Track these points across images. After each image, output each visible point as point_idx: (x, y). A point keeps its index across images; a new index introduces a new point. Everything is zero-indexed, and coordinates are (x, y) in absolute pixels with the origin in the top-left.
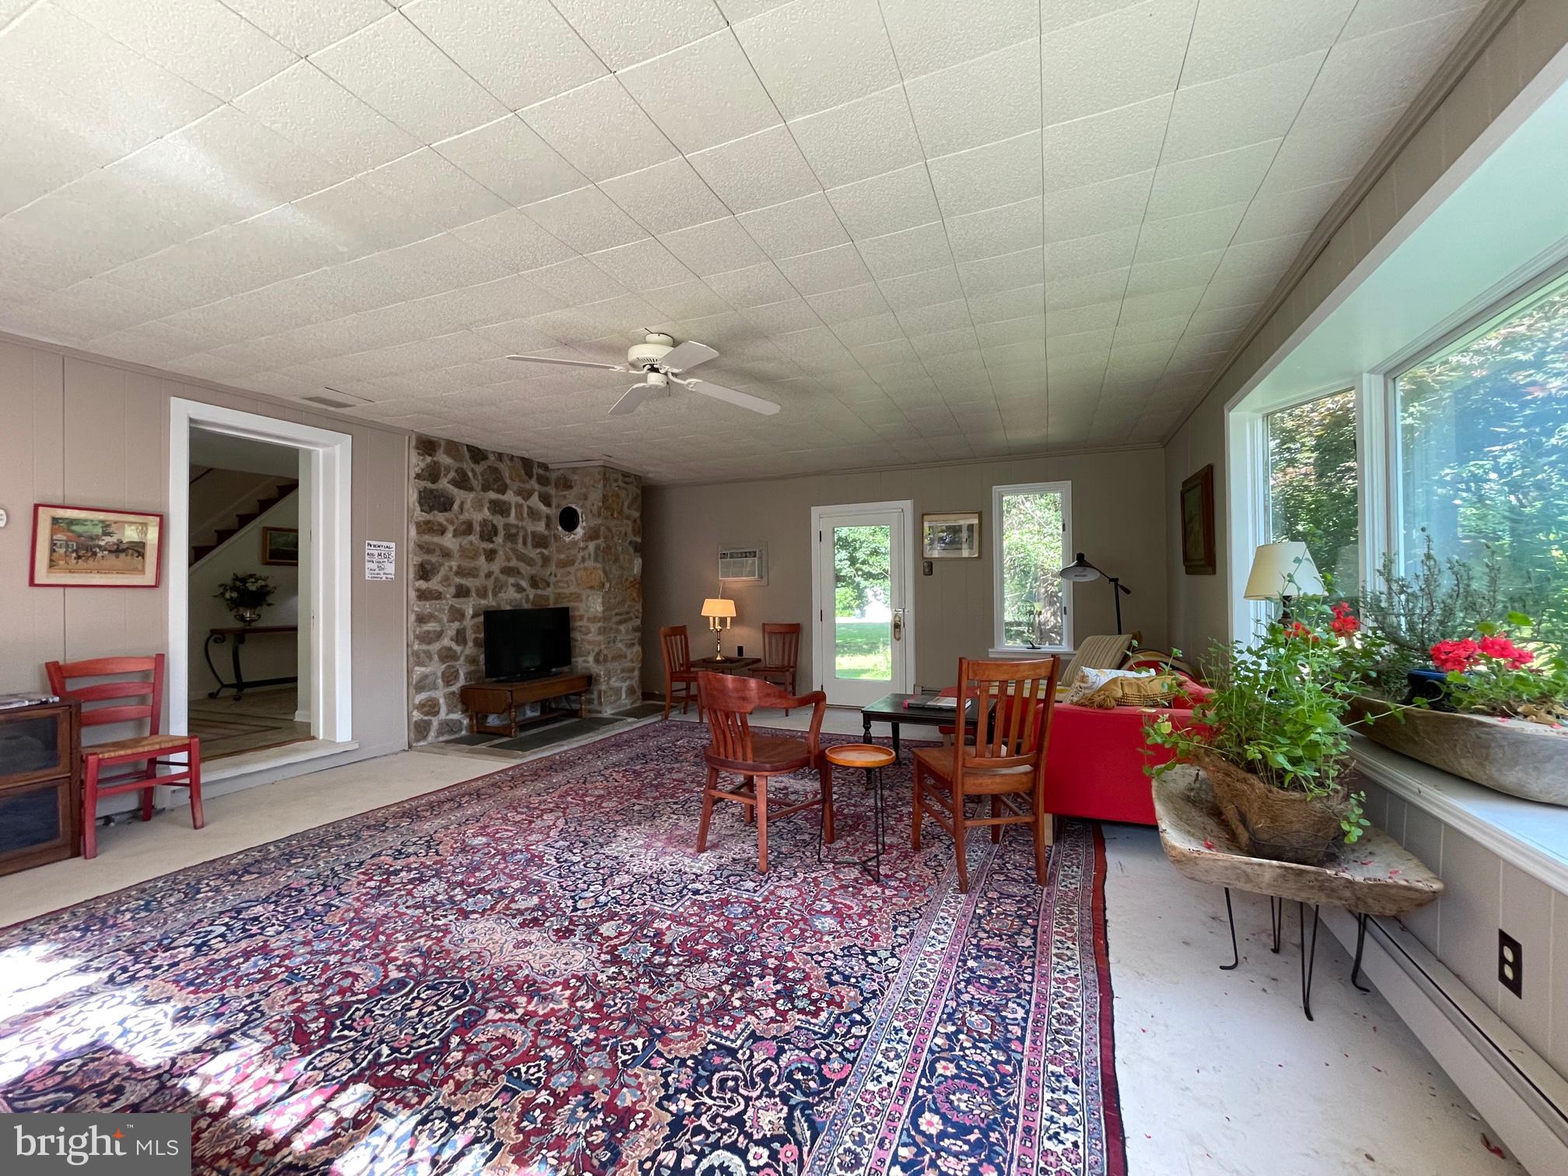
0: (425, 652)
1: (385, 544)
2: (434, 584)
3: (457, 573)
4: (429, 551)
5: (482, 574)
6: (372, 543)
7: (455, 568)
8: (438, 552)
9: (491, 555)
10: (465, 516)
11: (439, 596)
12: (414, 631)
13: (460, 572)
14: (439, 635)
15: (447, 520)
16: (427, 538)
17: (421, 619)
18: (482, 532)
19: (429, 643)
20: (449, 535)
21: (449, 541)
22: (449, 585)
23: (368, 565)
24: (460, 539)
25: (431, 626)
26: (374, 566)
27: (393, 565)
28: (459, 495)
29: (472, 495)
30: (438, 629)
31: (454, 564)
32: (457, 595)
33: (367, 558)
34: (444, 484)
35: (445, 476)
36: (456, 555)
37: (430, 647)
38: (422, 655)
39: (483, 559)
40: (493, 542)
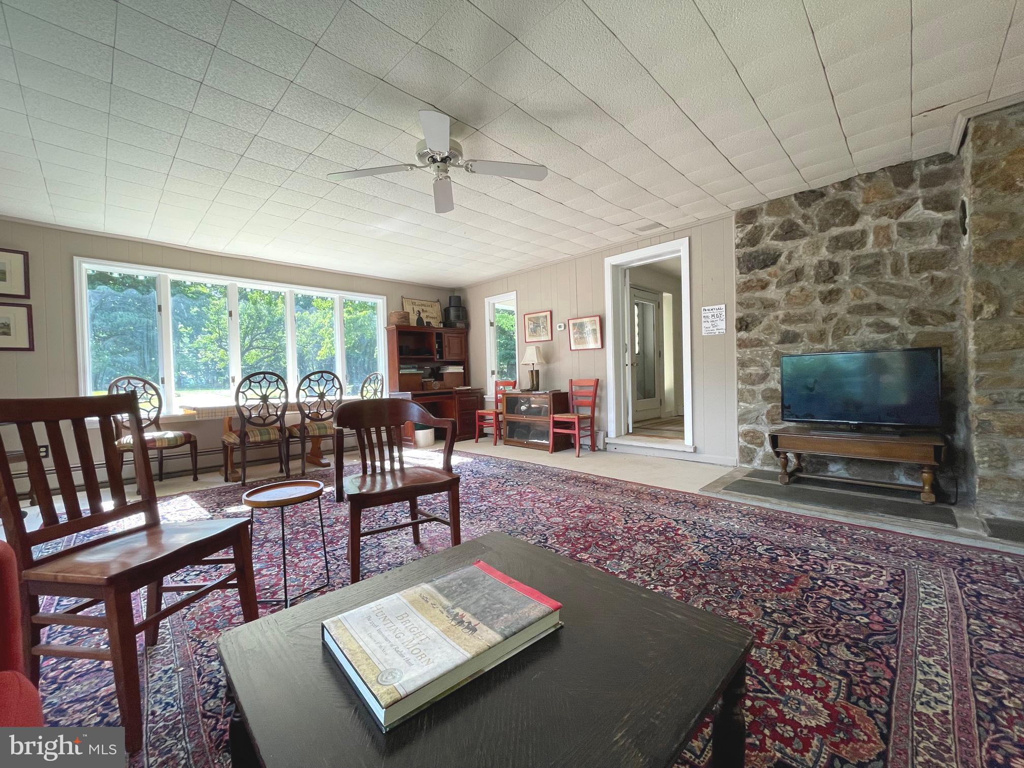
0: (748, 391)
1: (717, 307)
2: (754, 334)
3: (784, 321)
4: (749, 306)
5: (820, 318)
6: (706, 308)
7: (781, 317)
8: (759, 304)
9: (829, 297)
10: (796, 264)
11: (759, 343)
12: (738, 373)
13: (788, 319)
14: (764, 378)
15: (770, 275)
16: (747, 295)
17: (742, 364)
18: (817, 275)
19: (753, 384)
20: (772, 287)
21: (772, 293)
22: (773, 333)
23: (704, 325)
24: (784, 290)
25: (753, 370)
26: (709, 325)
27: (724, 322)
28: (785, 247)
29: (803, 242)
30: (761, 372)
31: (781, 313)
32: (782, 342)
33: (703, 320)
34: (768, 242)
35: (768, 234)
36: (782, 304)
37: (754, 388)
38: (746, 393)
39: (818, 302)
40: (835, 282)
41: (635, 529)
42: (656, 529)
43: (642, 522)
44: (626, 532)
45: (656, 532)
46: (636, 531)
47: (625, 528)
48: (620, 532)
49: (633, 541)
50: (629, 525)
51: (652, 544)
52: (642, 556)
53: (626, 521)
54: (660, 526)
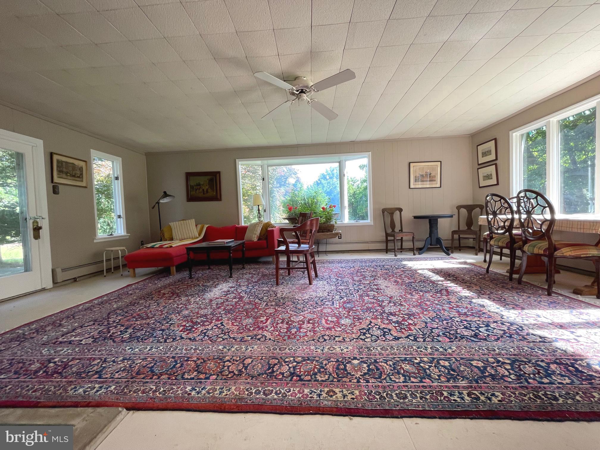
41: (214, 321)
42: (199, 326)
43: (210, 327)
44: (219, 317)
45: (199, 323)
46: (213, 320)
47: (221, 320)
48: (224, 316)
49: (213, 313)
50: (219, 322)
51: (202, 315)
52: (207, 308)
53: (223, 325)
54: (196, 329)
